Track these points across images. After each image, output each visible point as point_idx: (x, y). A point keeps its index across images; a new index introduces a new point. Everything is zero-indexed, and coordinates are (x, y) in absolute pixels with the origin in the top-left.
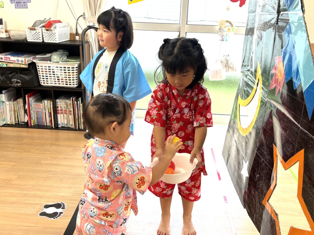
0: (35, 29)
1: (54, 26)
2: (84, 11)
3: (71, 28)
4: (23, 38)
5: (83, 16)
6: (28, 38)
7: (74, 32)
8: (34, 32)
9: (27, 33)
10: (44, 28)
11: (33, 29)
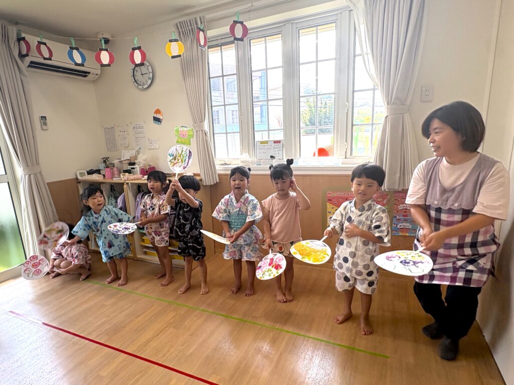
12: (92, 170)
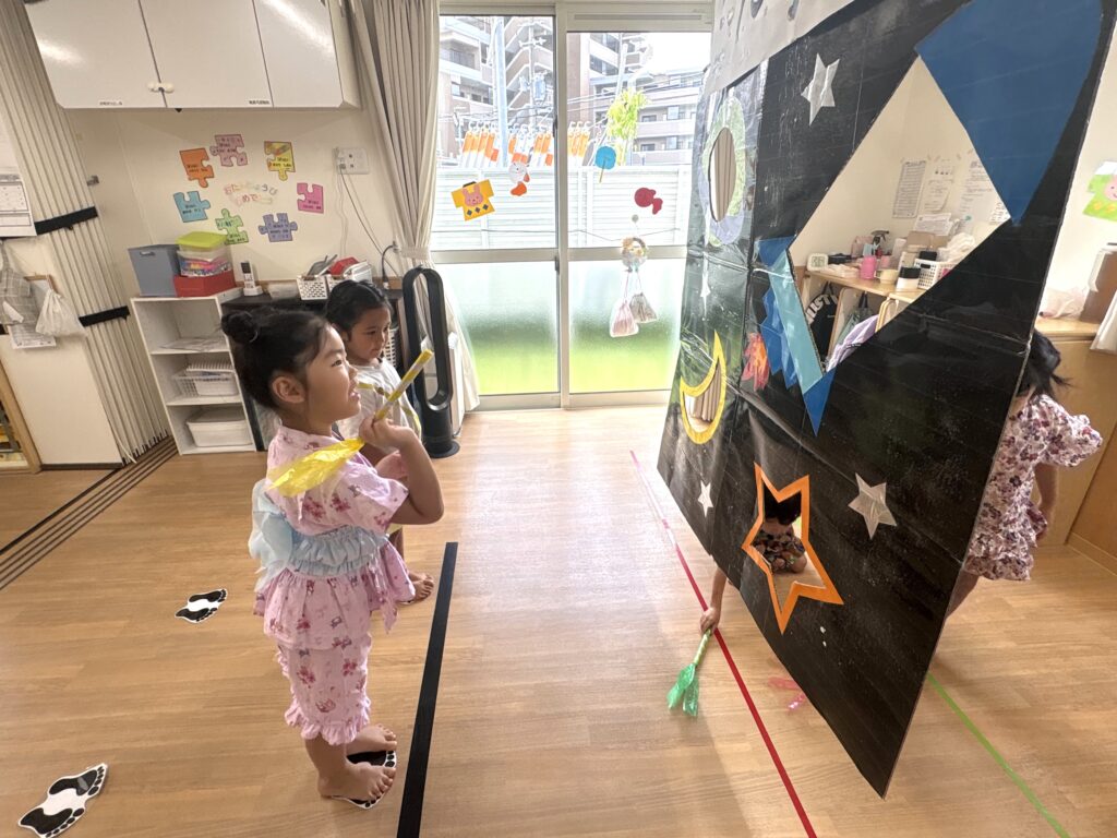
0: (313, 279)
1: (347, 271)
2: (394, 237)
3: (374, 270)
4: (293, 295)
5: (393, 246)
6: (302, 295)
7: (380, 275)
8: (313, 283)
9: (300, 286)
10: (329, 276)
11: (309, 278)
12: (841, 255)
